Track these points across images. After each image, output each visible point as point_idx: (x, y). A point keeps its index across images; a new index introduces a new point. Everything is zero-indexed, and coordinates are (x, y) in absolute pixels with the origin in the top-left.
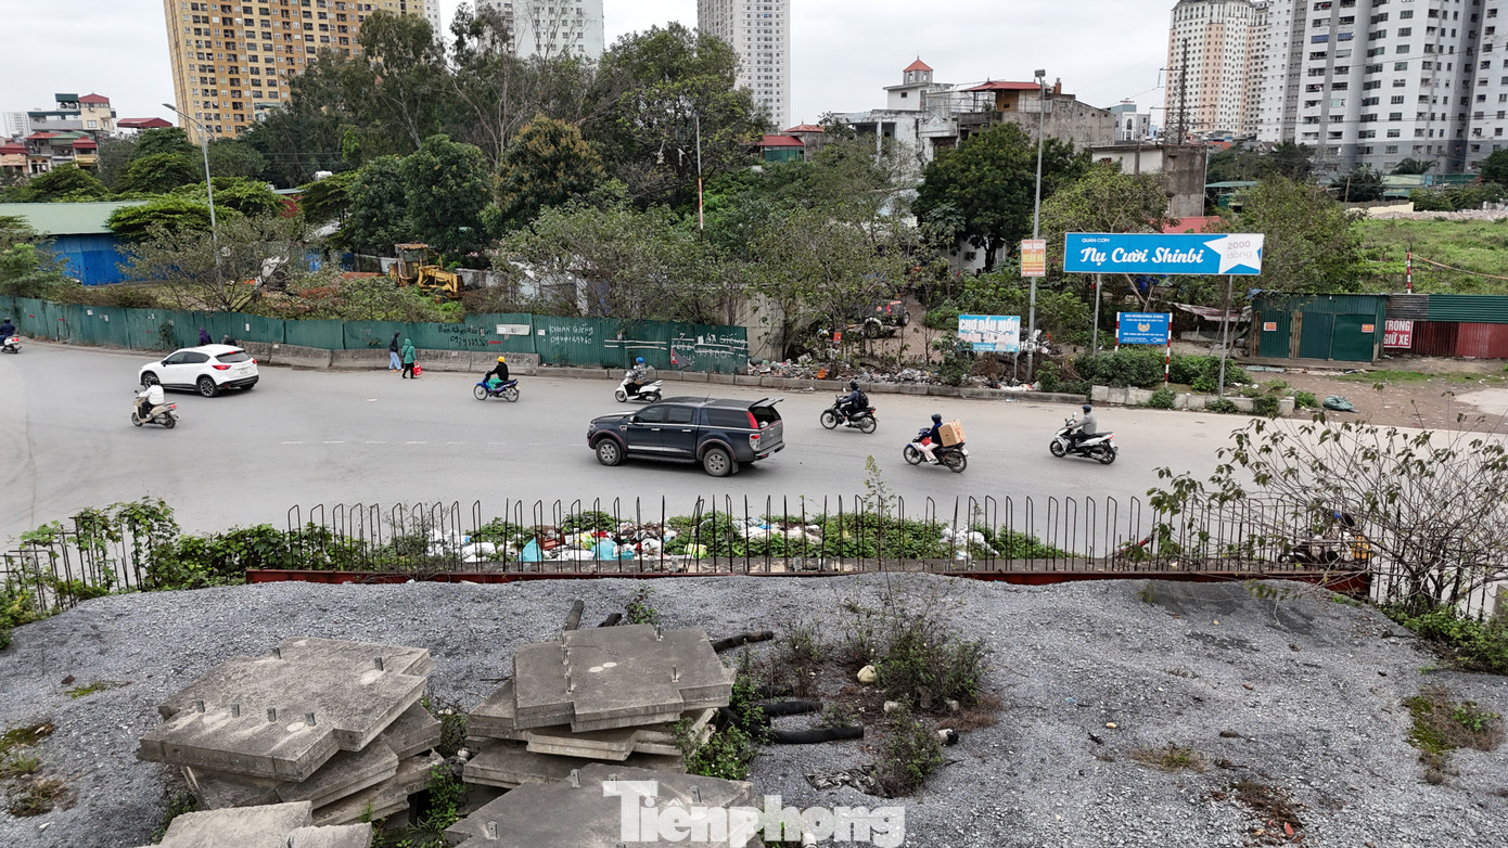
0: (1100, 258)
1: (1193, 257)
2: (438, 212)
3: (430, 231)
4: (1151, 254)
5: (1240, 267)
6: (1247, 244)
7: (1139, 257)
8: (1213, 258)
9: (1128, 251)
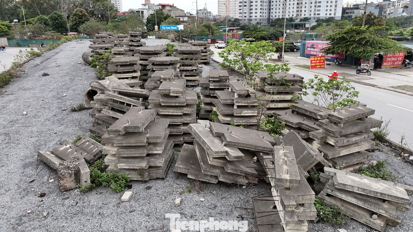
0: (165, 28)
1: (176, 28)
2: (57, 25)
3: (56, 29)
4: (171, 28)
5: (181, 29)
6: (182, 26)
7: (169, 28)
8: (178, 28)
9: (168, 27)
